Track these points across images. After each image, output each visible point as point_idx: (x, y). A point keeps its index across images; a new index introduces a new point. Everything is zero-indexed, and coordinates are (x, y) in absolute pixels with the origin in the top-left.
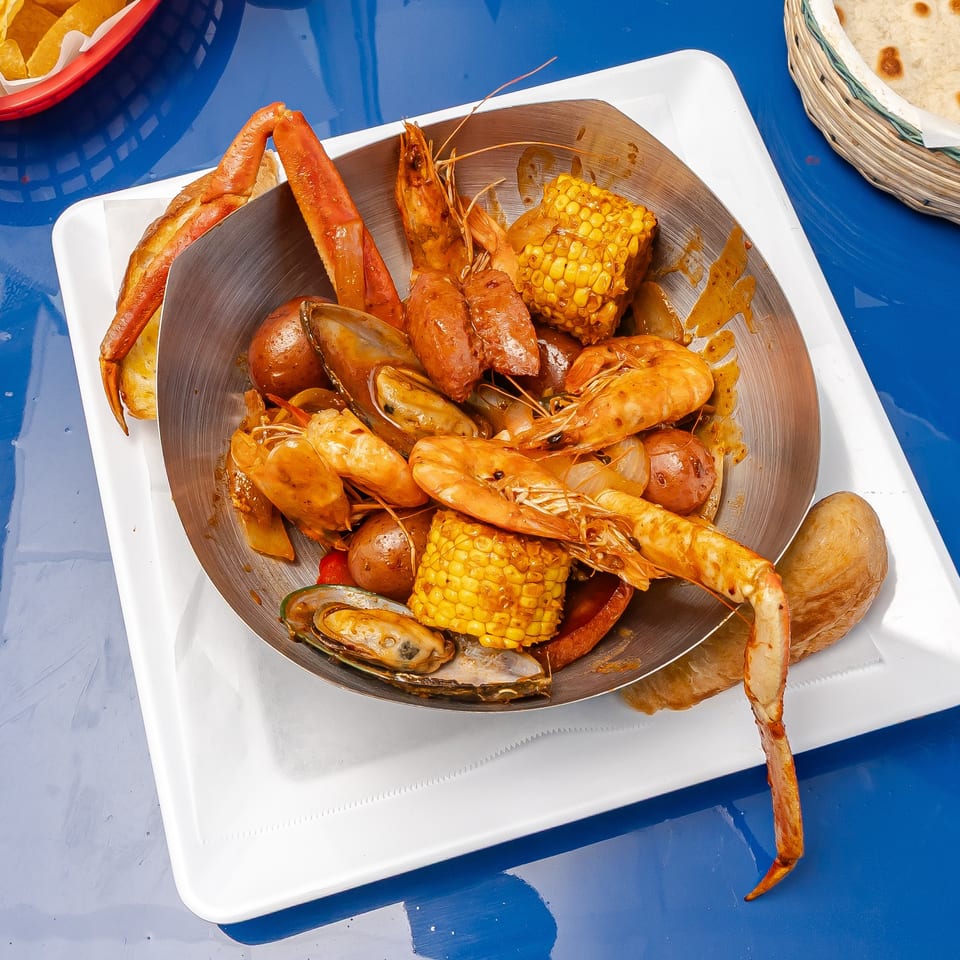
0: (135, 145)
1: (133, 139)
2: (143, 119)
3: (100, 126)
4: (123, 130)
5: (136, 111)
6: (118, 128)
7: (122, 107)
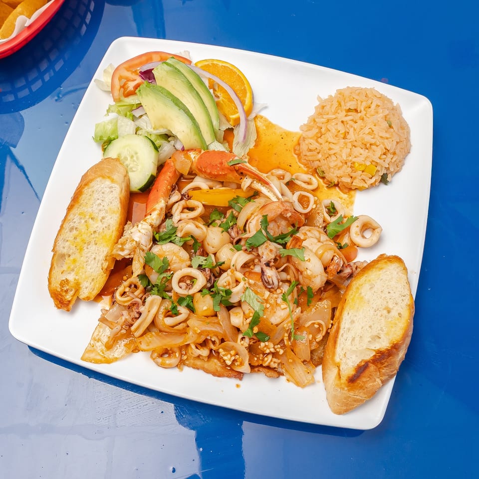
0: (53, 74)
1: (52, 71)
2: (57, 61)
3: (36, 64)
4: (47, 66)
5: (53, 57)
6: (44, 66)
7: (46, 55)
